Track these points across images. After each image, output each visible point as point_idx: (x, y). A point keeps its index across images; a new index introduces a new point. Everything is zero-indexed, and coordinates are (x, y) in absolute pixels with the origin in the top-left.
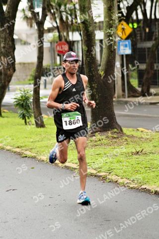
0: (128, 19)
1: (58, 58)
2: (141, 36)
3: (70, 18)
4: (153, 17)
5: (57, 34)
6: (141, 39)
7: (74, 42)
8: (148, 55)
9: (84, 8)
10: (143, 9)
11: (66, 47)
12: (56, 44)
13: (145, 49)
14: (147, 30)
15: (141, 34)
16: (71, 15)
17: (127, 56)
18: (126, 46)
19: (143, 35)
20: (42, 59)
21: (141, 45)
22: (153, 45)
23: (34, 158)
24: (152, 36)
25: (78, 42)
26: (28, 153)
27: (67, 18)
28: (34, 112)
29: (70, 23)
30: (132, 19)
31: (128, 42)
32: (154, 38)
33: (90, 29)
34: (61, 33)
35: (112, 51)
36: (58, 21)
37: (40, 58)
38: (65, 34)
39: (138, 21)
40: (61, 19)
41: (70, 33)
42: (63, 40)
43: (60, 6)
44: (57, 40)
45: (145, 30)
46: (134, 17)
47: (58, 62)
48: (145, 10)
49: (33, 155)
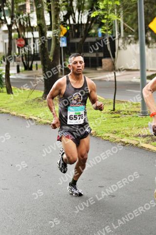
0: (64, 24)
1: (17, 49)
2: (72, 35)
3: (26, 23)
4: (80, 23)
5: (17, 34)
6: (72, 37)
7: (28, 38)
8: (77, 47)
9: (40, 16)
10: (73, 17)
11: (23, 43)
12: (16, 41)
13: (75, 43)
14: (76, 31)
15: (72, 34)
16: (26, 21)
17: (64, 47)
18: (63, 41)
19: (74, 34)
20: (11, 49)
21: (72, 41)
22: (81, 41)
23: (8, 113)
24: (79, 35)
25: (30, 39)
26: (4, 110)
27: (24, 23)
28: (6, 84)
29: (26, 26)
30: (66, 24)
31: (64, 39)
32: (80, 36)
33: (44, 29)
34: (20, 33)
35: (57, 44)
36: (18, 25)
37: (10, 49)
38: (23, 33)
39: (70, 25)
40: (20, 24)
41: (26, 33)
42: (21, 37)
43: (19, 15)
44: (17, 37)
45: (75, 31)
46: (68, 22)
47: (17, 52)
48: (75, 18)
49: (8, 111)
